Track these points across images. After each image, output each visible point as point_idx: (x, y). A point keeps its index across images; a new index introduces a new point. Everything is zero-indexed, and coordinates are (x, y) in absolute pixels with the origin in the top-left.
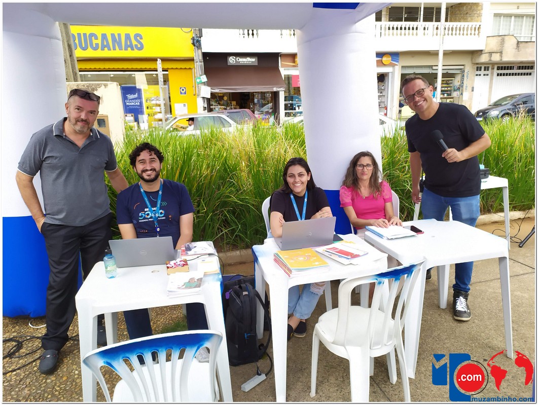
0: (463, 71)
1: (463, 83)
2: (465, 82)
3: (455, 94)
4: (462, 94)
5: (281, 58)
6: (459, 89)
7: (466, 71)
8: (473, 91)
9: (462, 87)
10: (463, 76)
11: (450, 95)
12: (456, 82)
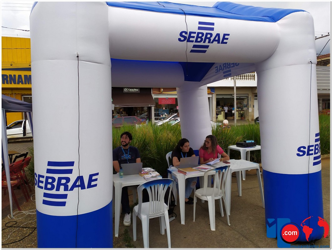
0: (248, 97)
1: (248, 103)
2: (249, 102)
3: (245, 109)
4: (248, 109)
5: (152, 89)
6: (246, 106)
7: (249, 97)
8: (254, 107)
9: (248, 105)
10: (248, 99)
11: (242, 109)
12: (245, 103)
